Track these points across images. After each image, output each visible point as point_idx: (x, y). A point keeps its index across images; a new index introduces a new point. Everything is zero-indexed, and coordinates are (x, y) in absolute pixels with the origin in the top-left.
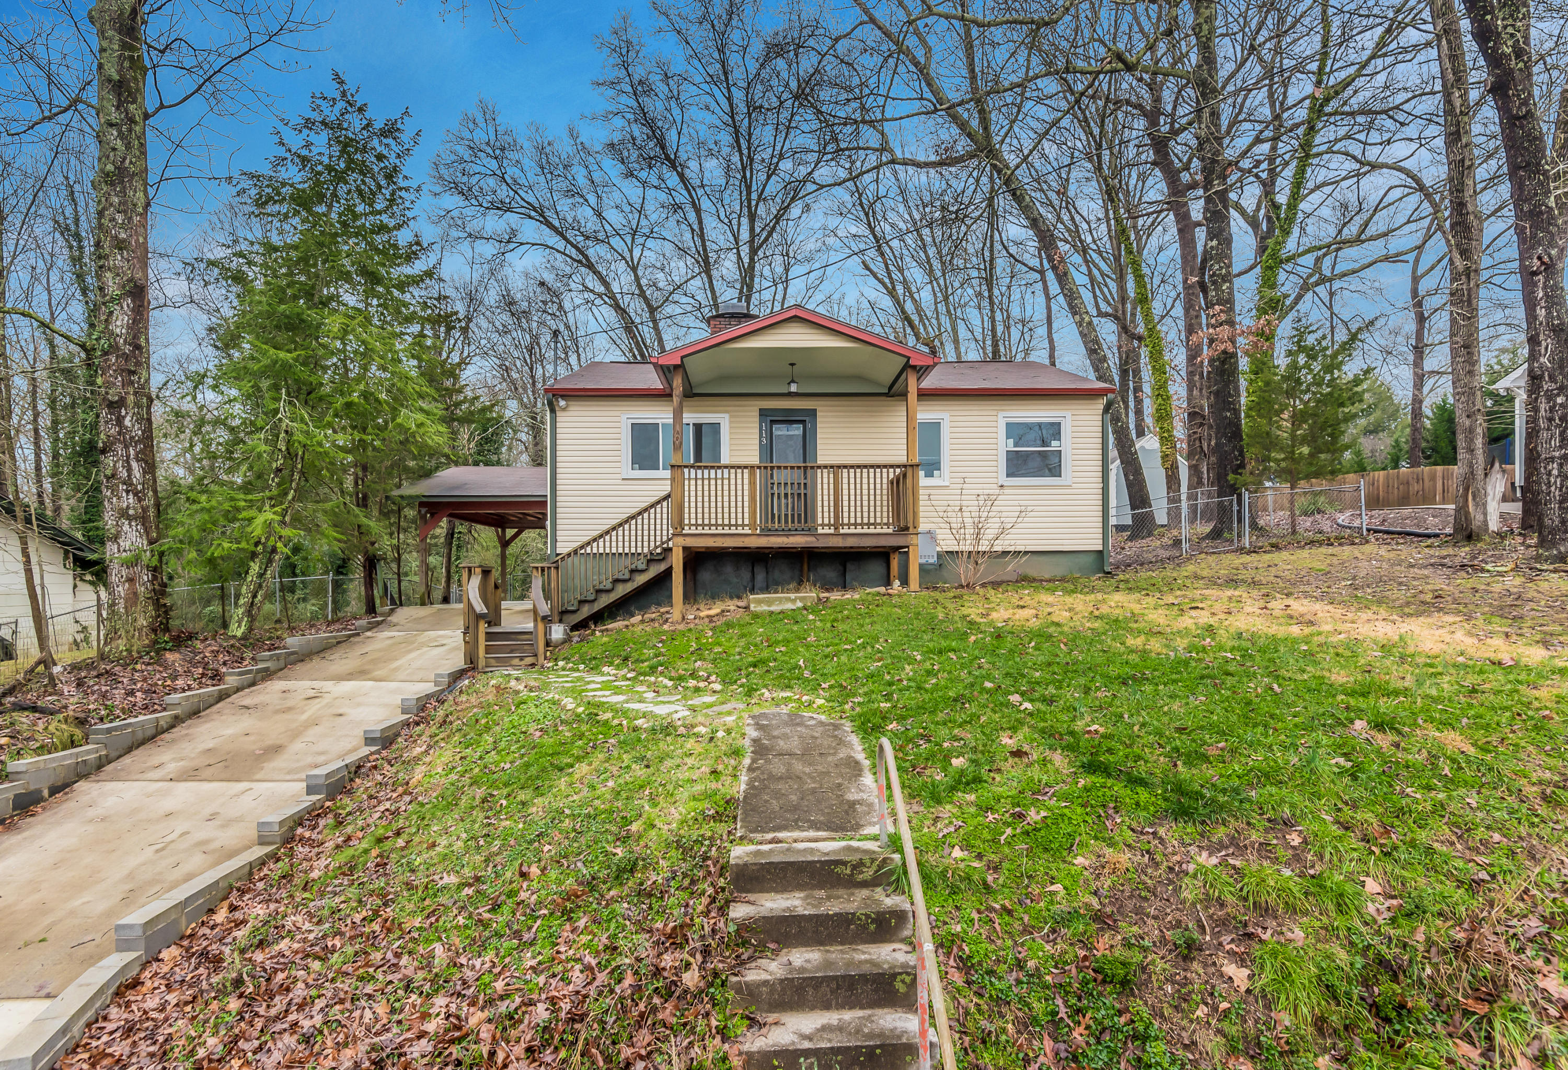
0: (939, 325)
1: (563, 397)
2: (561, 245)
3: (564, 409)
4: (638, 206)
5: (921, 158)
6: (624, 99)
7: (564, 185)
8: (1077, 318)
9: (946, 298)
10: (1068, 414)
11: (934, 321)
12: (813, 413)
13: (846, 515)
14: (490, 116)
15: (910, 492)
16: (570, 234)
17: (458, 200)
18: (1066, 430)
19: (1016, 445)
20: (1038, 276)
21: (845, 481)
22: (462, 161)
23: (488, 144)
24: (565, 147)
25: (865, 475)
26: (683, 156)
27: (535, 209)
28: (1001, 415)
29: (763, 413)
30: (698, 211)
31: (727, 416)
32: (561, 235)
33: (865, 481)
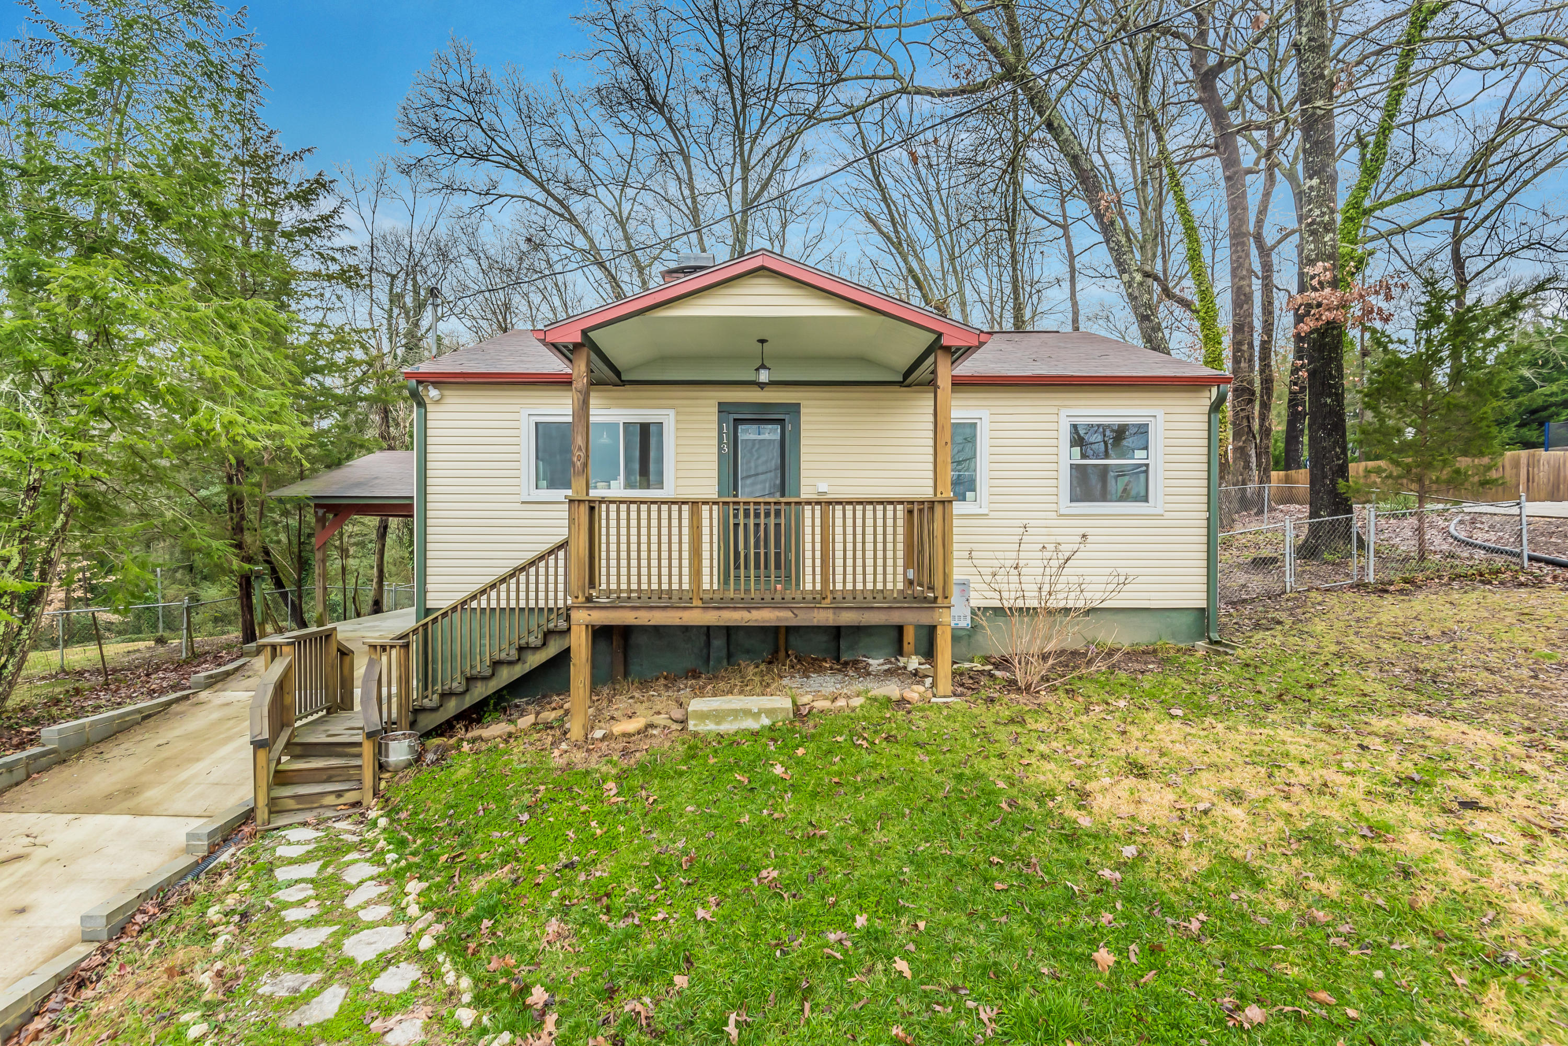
0: (945, 285)
1: (436, 384)
2: (541, 196)
3: (437, 402)
4: (628, 158)
5: (937, 86)
6: (606, 36)
7: (547, 133)
8: (1126, 277)
9: (952, 259)
10: (1159, 412)
11: (940, 283)
12: (795, 409)
13: (839, 578)
14: (463, 58)
15: (938, 542)
16: (551, 187)
17: (431, 148)
18: (1156, 437)
19: (1084, 456)
20: (1060, 232)
21: (839, 522)
22: (433, 105)
23: (462, 86)
24: (550, 94)
25: (870, 514)
26: (671, 100)
27: (513, 159)
28: (1064, 412)
29: (724, 408)
30: (686, 159)
31: (672, 413)
32: (541, 185)
33: (870, 522)
